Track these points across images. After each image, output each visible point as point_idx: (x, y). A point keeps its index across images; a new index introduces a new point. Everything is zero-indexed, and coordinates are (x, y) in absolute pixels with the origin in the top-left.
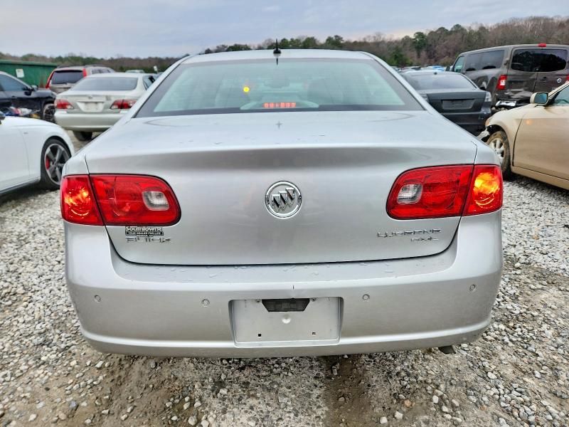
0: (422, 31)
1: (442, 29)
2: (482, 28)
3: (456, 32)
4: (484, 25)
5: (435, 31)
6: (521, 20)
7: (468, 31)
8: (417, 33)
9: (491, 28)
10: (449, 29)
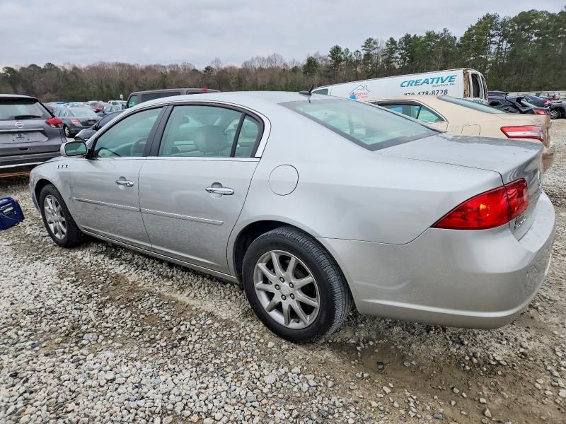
0: (11, 66)
1: (33, 66)
2: (75, 68)
3: (50, 70)
4: (77, 66)
5: (26, 67)
6: (109, 64)
7: (62, 70)
8: (6, 68)
9: (84, 69)
10: (42, 67)
